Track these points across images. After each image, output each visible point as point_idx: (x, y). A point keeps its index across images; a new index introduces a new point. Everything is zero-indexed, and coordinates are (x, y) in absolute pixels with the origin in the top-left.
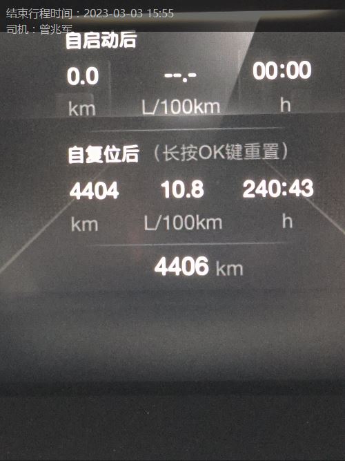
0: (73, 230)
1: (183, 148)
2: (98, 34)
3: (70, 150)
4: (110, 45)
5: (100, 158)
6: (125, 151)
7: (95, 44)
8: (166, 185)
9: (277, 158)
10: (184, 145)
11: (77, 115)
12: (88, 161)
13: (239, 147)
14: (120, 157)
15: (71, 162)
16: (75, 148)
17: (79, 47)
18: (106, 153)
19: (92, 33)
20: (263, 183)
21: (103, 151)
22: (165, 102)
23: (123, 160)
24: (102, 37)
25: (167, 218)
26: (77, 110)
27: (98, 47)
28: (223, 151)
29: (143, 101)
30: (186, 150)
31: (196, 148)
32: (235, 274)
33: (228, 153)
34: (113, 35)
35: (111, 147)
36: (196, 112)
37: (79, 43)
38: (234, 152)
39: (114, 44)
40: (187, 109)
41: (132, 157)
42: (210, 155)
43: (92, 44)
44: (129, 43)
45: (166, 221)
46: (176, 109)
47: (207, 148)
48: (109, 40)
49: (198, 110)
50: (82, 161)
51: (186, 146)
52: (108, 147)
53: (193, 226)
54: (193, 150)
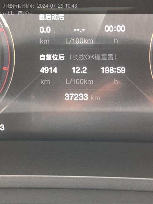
0: (41, 84)
4: (55, 19)
5: (51, 58)
6: (60, 56)
7: (50, 19)
9: (112, 59)
10: (80, 55)
12: (47, 60)
13: (99, 55)
14: (58, 58)
15: (41, 60)
16: (42, 55)
19: (48, 15)
22: (74, 39)
24: (52, 16)
26: (43, 41)
28: (94, 57)
29: (66, 39)
32: (97, 100)
34: (56, 15)
35: (55, 55)
37: (44, 18)
40: (81, 42)
41: (62, 59)
42: (89, 58)
44: (61, 18)
45: (73, 81)
46: (77, 42)
49: (85, 42)
53: (83, 83)
54: (83, 56)
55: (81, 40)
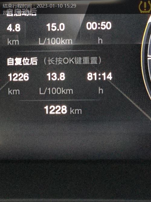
0: (9, 93)
1: (56, 59)
3: (8, 59)
4: (25, 15)
5: (21, 63)
6: (31, 60)
8: (49, 75)
9: (96, 63)
11: (11, 44)
12: (16, 64)
13: (80, 58)
14: (29, 62)
15: (8, 64)
16: (10, 59)
17: (12, 16)
18: (23, 61)
22: (49, 39)
23: (31, 64)
25: (49, 89)
26: (11, 42)
27: (20, 15)
28: (74, 60)
29: (40, 39)
30: (58, 60)
31: (62, 59)
32: (78, 113)
33: (76, 61)
35: (25, 58)
36: (62, 43)
38: (78, 61)
40: (58, 42)
41: (34, 63)
42: (68, 62)
43: (18, 14)
46: (53, 42)
47: (66, 59)
50: (13, 64)
51: (58, 58)
53: (60, 92)
55: (58, 40)
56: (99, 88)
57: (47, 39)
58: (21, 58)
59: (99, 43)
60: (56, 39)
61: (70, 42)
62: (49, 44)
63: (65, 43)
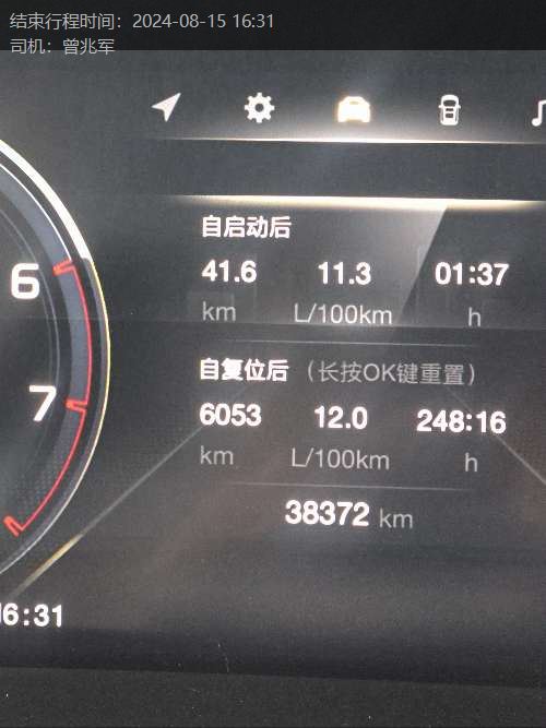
0: (202, 462)
1: (344, 366)
2: (243, 220)
3: (203, 362)
4: (257, 234)
5: (239, 373)
6: (271, 367)
7: (239, 232)
8: (320, 411)
9: (460, 383)
10: (344, 363)
11: (212, 318)
12: (224, 378)
13: (414, 368)
14: (265, 374)
15: (203, 377)
16: (209, 360)
17: (219, 235)
18: (247, 369)
19: (235, 218)
20: (443, 414)
21: (243, 365)
22: (323, 308)
23: (269, 378)
24: (249, 224)
25: (320, 453)
26: (214, 312)
27: (242, 235)
28: (394, 372)
29: (296, 306)
30: (347, 369)
31: (360, 366)
32: (403, 526)
33: (400, 375)
34: (262, 221)
35: (254, 362)
36: (361, 322)
37: (218, 230)
38: (408, 374)
39: (263, 232)
40: (351, 318)
41: (278, 375)
42: (377, 377)
43: (235, 232)
44: (282, 232)
45: (318, 457)
46: (337, 318)
47: (374, 368)
48: (257, 227)
49: (364, 319)
50: (216, 377)
51: (347, 364)
52: (250, 361)
53: (353, 463)
54: (357, 369)
55: (351, 311)
56: (467, 455)
57: (317, 307)
58: (241, 361)
59: (470, 324)
60: (344, 309)
61: (384, 318)
62: (324, 321)
63: (372, 322)
